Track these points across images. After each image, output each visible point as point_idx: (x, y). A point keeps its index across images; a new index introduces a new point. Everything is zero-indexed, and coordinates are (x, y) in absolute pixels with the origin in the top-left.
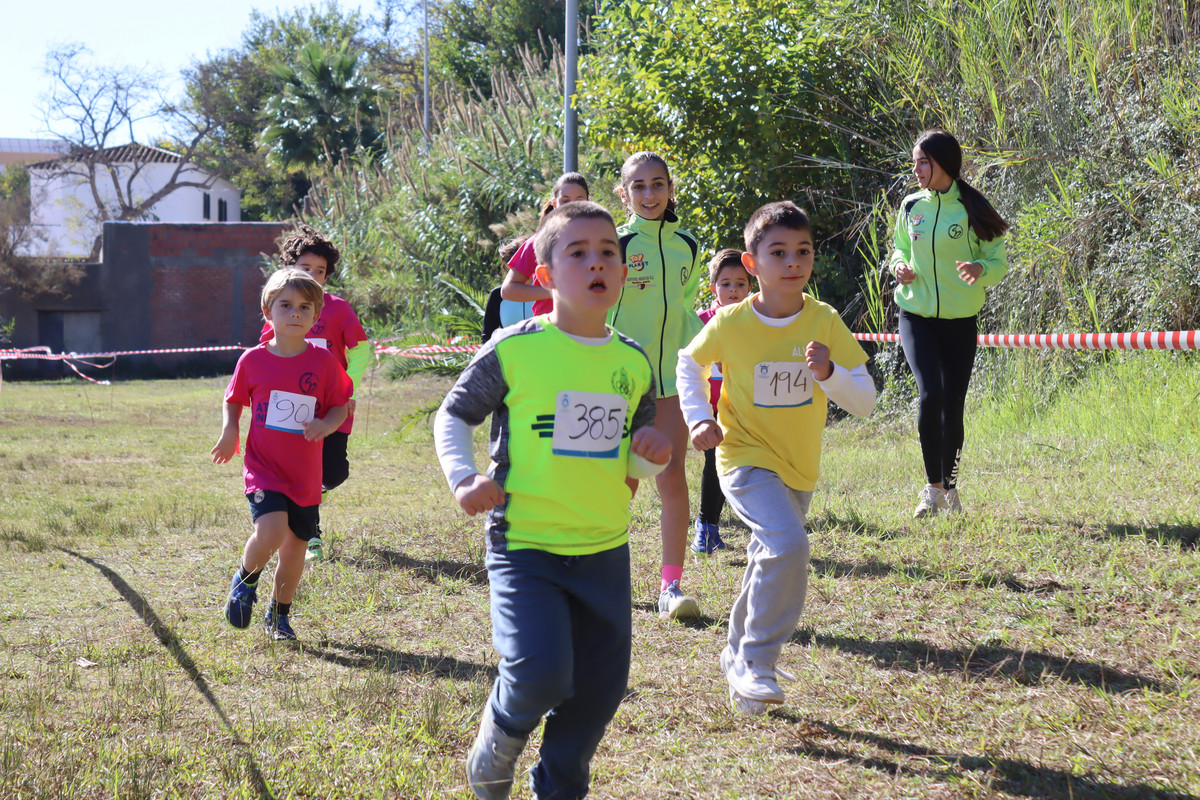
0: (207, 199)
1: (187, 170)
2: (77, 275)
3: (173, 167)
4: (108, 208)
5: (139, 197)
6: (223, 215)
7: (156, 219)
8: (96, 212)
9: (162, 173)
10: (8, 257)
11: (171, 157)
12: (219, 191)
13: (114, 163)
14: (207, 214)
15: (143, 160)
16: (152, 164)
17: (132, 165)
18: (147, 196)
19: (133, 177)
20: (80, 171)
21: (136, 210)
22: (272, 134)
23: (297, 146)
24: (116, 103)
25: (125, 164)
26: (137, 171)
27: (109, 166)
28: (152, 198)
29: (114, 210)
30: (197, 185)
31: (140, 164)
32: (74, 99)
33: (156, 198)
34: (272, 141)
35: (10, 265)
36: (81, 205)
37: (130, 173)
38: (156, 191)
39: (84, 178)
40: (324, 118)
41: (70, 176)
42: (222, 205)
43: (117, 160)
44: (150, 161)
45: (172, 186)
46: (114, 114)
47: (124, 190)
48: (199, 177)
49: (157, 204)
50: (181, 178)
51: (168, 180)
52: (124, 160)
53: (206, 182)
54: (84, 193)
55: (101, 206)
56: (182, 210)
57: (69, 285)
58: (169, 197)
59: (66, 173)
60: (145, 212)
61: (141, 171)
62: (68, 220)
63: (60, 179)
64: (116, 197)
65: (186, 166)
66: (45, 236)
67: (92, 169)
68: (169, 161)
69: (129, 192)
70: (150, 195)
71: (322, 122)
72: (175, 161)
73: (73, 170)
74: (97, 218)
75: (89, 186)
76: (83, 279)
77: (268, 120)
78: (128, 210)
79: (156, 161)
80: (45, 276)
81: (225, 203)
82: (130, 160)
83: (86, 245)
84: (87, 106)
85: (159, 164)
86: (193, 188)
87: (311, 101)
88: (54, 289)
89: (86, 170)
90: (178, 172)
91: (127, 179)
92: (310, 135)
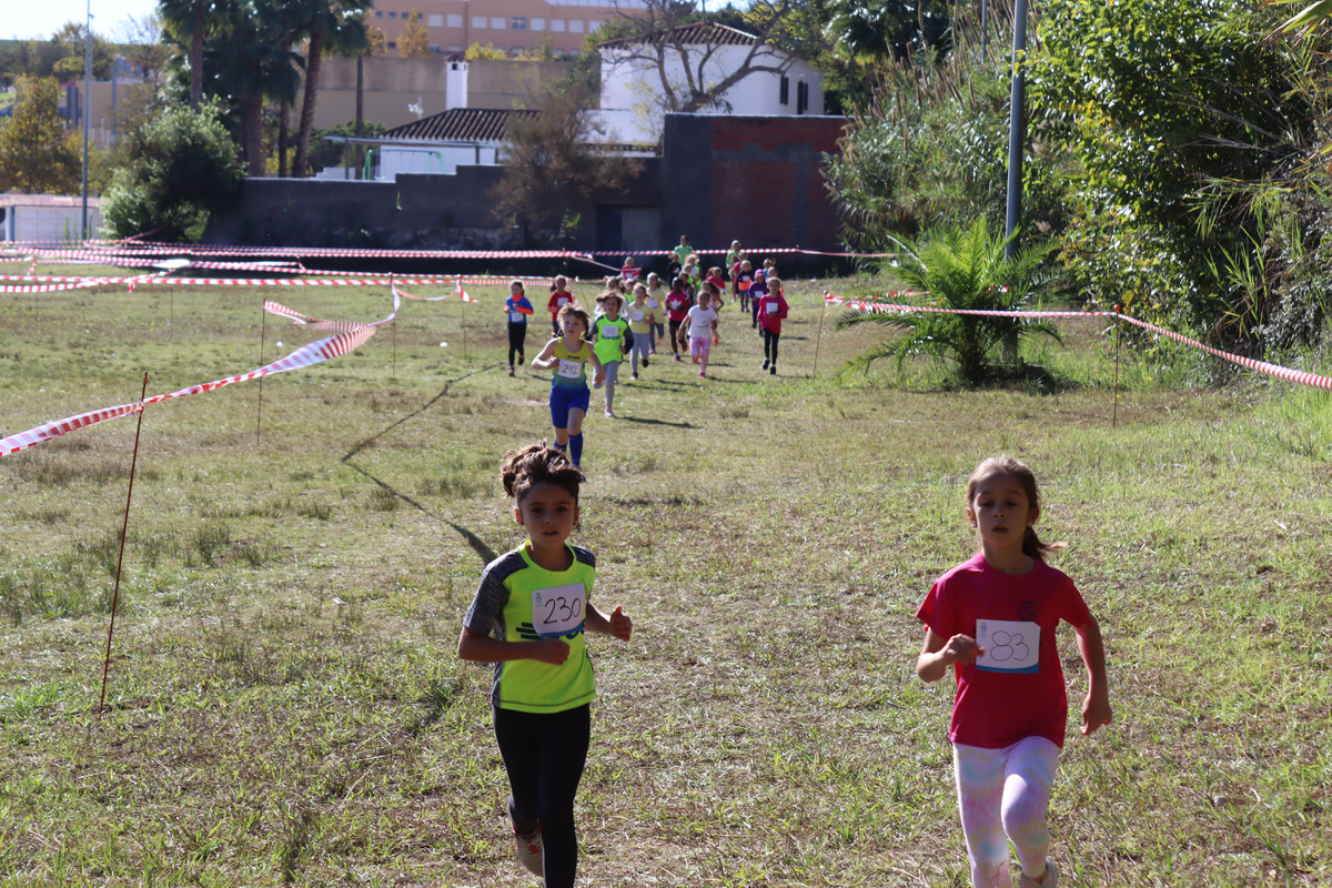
0: (784, 83)
1: (760, 54)
2: (636, 169)
3: (747, 49)
4: (678, 95)
5: (710, 82)
6: (802, 104)
7: (729, 107)
8: (664, 97)
9: (732, 56)
10: (565, 148)
11: (746, 38)
12: (796, 74)
13: (685, 46)
14: (784, 98)
15: (717, 43)
16: (726, 46)
17: (703, 48)
18: (719, 81)
19: (704, 61)
20: (648, 55)
21: (707, 95)
22: (840, 23)
23: (865, 36)
25: (696, 47)
26: (709, 53)
27: (679, 48)
28: (724, 83)
29: (685, 96)
30: (771, 70)
31: (713, 46)
33: (729, 82)
34: (839, 29)
35: (567, 159)
36: (650, 90)
37: (701, 58)
38: (728, 75)
39: (653, 62)
40: (894, 6)
41: (639, 60)
42: (803, 88)
43: (690, 42)
44: (724, 43)
45: (745, 71)
47: (695, 74)
48: (773, 62)
49: (729, 90)
50: (755, 62)
51: (739, 64)
52: (696, 43)
53: (781, 66)
54: (653, 77)
55: (669, 91)
56: (756, 99)
57: (628, 180)
58: (742, 83)
59: (634, 57)
60: (718, 98)
61: (713, 55)
62: (635, 105)
63: (627, 67)
64: (686, 82)
65: (761, 49)
66: (603, 129)
67: (660, 52)
68: (743, 43)
69: (701, 76)
70: (722, 80)
71: (892, 11)
72: (750, 43)
73: (641, 54)
74: (665, 106)
75: (657, 70)
76: (642, 174)
77: (837, 8)
78: (700, 97)
79: (730, 43)
80: (604, 170)
81: (806, 86)
82: (703, 42)
83: (654, 133)
85: (733, 46)
86: (768, 73)
88: (613, 183)
89: (655, 54)
90: (752, 55)
91: (698, 62)
92: (880, 25)
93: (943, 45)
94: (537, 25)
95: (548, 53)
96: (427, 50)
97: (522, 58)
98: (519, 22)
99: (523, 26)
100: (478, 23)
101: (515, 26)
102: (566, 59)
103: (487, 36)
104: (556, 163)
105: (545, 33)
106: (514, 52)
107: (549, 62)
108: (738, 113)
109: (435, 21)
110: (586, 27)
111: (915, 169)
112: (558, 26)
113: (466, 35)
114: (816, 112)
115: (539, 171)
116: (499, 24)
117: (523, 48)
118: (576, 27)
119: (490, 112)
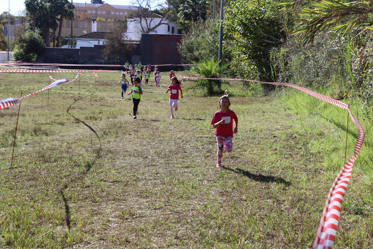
0: (169, 27)
2: (135, 46)
3: (160, 19)
4: (145, 29)
5: (152, 26)
6: (173, 32)
7: (156, 32)
8: (142, 30)
9: (157, 21)
10: (119, 41)
11: (160, 16)
12: (171, 25)
13: (146, 18)
14: (169, 30)
16: (156, 18)
17: (150, 19)
18: (154, 26)
20: (138, 20)
22: (182, 13)
23: (187, 16)
24: (147, 3)
25: (149, 18)
26: (152, 20)
27: (145, 19)
28: (155, 27)
29: (146, 29)
30: (166, 24)
31: (153, 18)
32: (137, 3)
33: (156, 27)
34: (181, 15)
35: (119, 44)
36: (138, 28)
37: (150, 21)
38: (156, 25)
39: (139, 22)
40: (193, 9)
42: (173, 28)
43: (147, 17)
45: (160, 24)
46: (147, 6)
47: (149, 25)
48: (166, 22)
49: (156, 28)
50: (162, 22)
51: (159, 22)
53: (168, 23)
54: (139, 25)
55: (143, 28)
56: (162, 30)
57: (133, 49)
58: (159, 27)
59: (135, 20)
60: (154, 30)
62: (135, 31)
63: (133, 23)
64: (147, 26)
65: (164, 19)
66: (128, 37)
67: (141, 19)
68: (159, 18)
69: (150, 25)
71: (193, 11)
72: (161, 18)
73: (136, 20)
74: (142, 32)
76: (136, 47)
77: (181, 10)
78: (150, 30)
79: (157, 18)
80: (128, 46)
83: (139, 38)
84: (140, 4)
87: (191, 6)
88: (130, 49)
89: (139, 20)
90: (161, 20)
91: (149, 22)
92: (190, 14)
93: (205, 19)
94: (113, 13)
95: (115, 20)
96: (87, 19)
97: (109, 20)
98: (109, 12)
99: (109, 13)
100: (99, 12)
101: (108, 13)
102: (119, 21)
103: (101, 15)
104: (116, 45)
105: (115, 15)
106: (107, 19)
107: (115, 22)
108: (158, 33)
109: (89, 12)
110: (124, 14)
111: (198, 47)
112: (117, 13)
113: (96, 15)
114: (176, 33)
115: (113, 46)
116: (104, 13)
117: (109, 18)
118: (122, 14)
119: (102, 33)
